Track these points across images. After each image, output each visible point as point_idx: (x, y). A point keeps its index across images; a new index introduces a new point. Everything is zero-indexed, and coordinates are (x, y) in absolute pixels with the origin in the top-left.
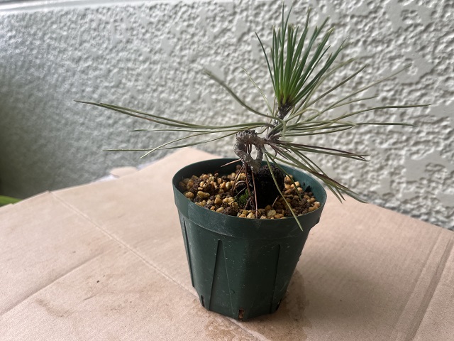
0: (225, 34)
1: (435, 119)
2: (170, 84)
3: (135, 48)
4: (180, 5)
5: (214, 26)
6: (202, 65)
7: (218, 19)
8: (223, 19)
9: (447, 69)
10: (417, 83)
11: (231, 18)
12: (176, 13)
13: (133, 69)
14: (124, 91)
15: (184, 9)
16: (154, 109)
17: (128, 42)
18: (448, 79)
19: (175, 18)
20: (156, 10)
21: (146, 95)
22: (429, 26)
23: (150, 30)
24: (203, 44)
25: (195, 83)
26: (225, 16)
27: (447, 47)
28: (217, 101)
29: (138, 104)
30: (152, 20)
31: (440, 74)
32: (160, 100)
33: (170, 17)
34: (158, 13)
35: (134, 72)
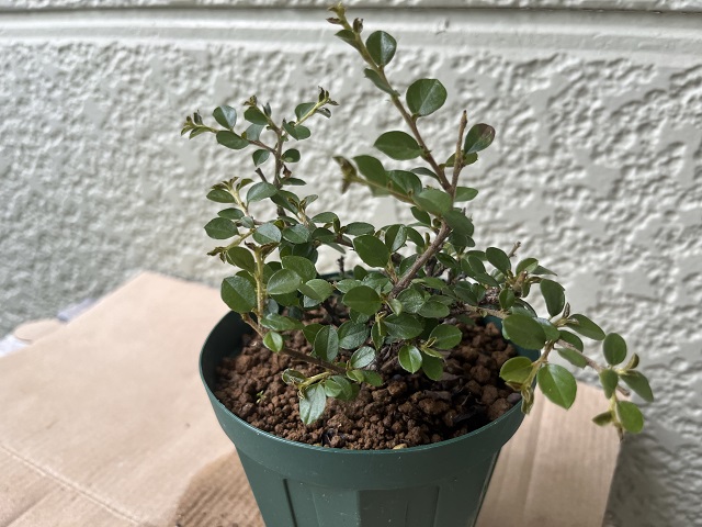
0: (196, 98)
1: (508, 225)
2: (104, 173)
3: (35, 113)
4: (113, 48)
5: (176, 85)
6: (161, 144)
7: (183, 74)
8: (192, 74)
9: (519, 160)
10: (483, 178)
11: (205, 74)
12: (108, 60)
13: (32, 148)
14: (16, 184)
15: (121, 55)
16: (78, 214)
17: (20, 102)
18: (521, 173)
19: (105, 69)
20: (71, 53)
21: (61, 190)
22: (493, 102)
23: (61, 84)
24: (159, 112)
25: (149, 173)
26: (195, 70)
27: (518, 130)
28: (189, 200)
29: (46, 205)
30: (64, 68)
31: (511, 166)
32: (87, 200)
33: (98, 66)
34: (74, 58)
35: (34, 154)
